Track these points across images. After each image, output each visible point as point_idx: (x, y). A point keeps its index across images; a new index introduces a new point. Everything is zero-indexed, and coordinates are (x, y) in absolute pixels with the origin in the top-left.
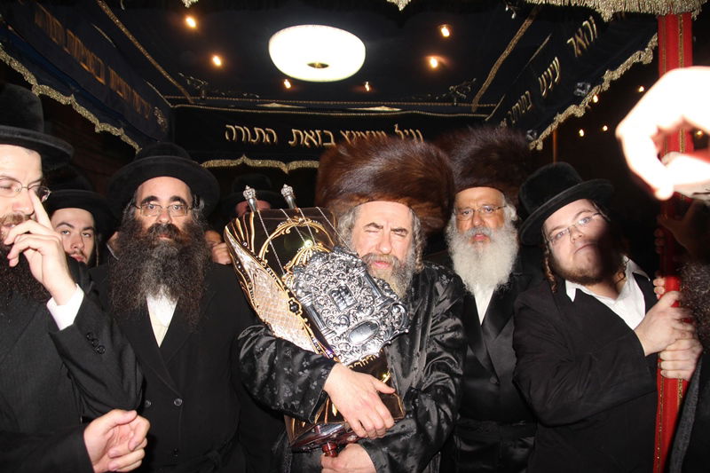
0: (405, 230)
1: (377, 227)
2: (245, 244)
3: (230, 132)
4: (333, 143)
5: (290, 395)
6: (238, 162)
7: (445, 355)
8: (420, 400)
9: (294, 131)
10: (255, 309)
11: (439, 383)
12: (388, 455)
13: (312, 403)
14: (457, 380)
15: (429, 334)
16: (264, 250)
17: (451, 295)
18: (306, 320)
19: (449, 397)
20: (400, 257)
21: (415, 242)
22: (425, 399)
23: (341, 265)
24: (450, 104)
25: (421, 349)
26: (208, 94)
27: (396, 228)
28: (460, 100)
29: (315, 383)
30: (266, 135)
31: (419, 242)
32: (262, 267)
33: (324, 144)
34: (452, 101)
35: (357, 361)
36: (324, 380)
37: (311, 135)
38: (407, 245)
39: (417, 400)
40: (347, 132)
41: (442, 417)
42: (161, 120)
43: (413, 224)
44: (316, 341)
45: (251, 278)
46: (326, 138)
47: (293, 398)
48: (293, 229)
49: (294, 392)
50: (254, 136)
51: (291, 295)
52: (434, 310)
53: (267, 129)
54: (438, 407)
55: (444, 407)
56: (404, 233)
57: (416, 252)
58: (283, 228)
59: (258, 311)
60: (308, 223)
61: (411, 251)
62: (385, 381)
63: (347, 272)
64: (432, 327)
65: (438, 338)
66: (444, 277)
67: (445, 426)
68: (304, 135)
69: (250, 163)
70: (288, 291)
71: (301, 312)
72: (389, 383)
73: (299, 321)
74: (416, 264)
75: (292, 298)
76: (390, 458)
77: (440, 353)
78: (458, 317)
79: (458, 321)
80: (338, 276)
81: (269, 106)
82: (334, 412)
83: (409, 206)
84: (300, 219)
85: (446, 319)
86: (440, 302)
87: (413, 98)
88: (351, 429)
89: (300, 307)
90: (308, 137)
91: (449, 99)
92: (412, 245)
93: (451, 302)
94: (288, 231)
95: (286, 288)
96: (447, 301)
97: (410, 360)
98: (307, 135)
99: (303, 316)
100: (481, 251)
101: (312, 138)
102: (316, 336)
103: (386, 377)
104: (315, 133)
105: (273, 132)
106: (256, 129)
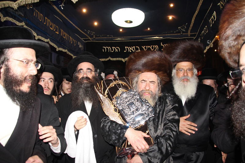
0: (154, 82)
1: (145, 81)
2: (100, 91)
3: (104, 49)
4: (139, 51)
5: (115, 139)
6: (108, 59)
7: (169, 124)
8: (160, 139)
9: (126, 47)
10: (104, 111)
11: (167, 134)
12: (148, 158)
13: (121, 141)
14: (174, 133)
15: (164, 117)
16: (106, 92)
17: (172, 103)
18: (120, 114)
19: (171, 138)
20: (153, 91)
21: (159, 86)
22: (162, 139)
23: (131, 95)
24: (180, 34)
25: (161, 122)
26: (96, 37)
27: (151, 81)
28: (183, 32)
29: (122, 135)
30: (116, 49)
31: (160, 86)
32: (105, 98)
33: (137, 51)
34: (180, 33)
35: (137, 127)
36: (125, 133)
37: (132, 48)
38: (155, 87)
39: (159, 140)
40: (144, 47)
41: (168, 145)
42: (80, 46)
43: (158, 80)
44: (123, 120)
45: (103, 101)
46: (137, 49)
47: (115, 140)
48: (115, 85)
49: (116, 138)
50: (112, 50)
51: (114, 106)
52: (166, 109)
53: (117, 47)
54: (166, 142)
55: (169, 142)
56: (154, 83)
57: (159, 89)
58: (112, 85)
59: (105, 112)
60: (120, 82)
61: (157, 89)
62: (147, 133)
63: (133, 97)
64: (165, 115)
65: (167, 118)
66: (170, 97)
67: (169, 149)
68: (129, 49)
69: (112, 59)
70: (114, 105)
71: (118, 111)
72: (148, 134)
73: (117, 114)
74: (159, 93)
75: (115, 107)
76: (148, 159)
77: (168, 123)
78: (175, 111)
79: (175, 112)
80: (130, 99)
81: (117, 39)
82: (129, 144)
83: (156, 73)
84: (118, 82)
85: (170, 112)
86: (168, 106)
87: (166, 33)
88: (134, 150)
89: (118, 110)
90: (131, 49)
91: (179, 32)
92: (158, 87)
93: (172, 106)
94: (113, 86)
95: (113, 104)
96: (171, 106)
97: (158, 126)
98: (131, 48)
99: (119, 113)
100: (186, 85)
101: (132, 49)
102: (123, 119)
103: (147, 132)
104: (133, 48)
105: (119, 48)
106: (113, 48)
